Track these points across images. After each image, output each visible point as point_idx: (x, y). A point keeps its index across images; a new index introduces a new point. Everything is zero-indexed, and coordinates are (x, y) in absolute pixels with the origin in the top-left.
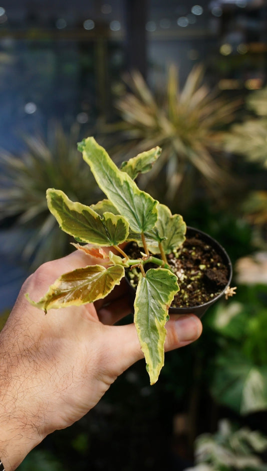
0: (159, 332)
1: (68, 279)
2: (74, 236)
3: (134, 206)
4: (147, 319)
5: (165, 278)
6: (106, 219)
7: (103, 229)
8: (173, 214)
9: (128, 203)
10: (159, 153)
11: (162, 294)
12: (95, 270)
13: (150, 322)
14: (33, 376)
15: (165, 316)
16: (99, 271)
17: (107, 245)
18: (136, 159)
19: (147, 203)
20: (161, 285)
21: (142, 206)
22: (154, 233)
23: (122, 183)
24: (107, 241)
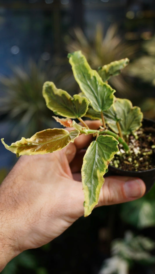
0: (99, 180)
1: (40, 137)
2: (54, 111)
3: (97, 93)
4: (92, 169)
5: (110, 142)
6: (75, 100)
7: (73, 106)
8: (133, 105)
9: (94, 91)
10: (127, 63)
11: (106, 154)
12: (61, 132)
13: (93, 172)
14: (13, 211)
15: (105, 169)
16: (64, 134)
17: (74, 118)
18: (109, 65)
19: (107, 92)
20: (106, 147)
21: (103, 93)
22: (113, 115)
23: (92, 78)
24: (73, 115)
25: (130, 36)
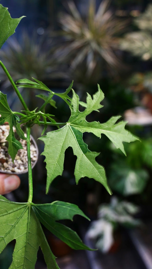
25: (120, 13)
